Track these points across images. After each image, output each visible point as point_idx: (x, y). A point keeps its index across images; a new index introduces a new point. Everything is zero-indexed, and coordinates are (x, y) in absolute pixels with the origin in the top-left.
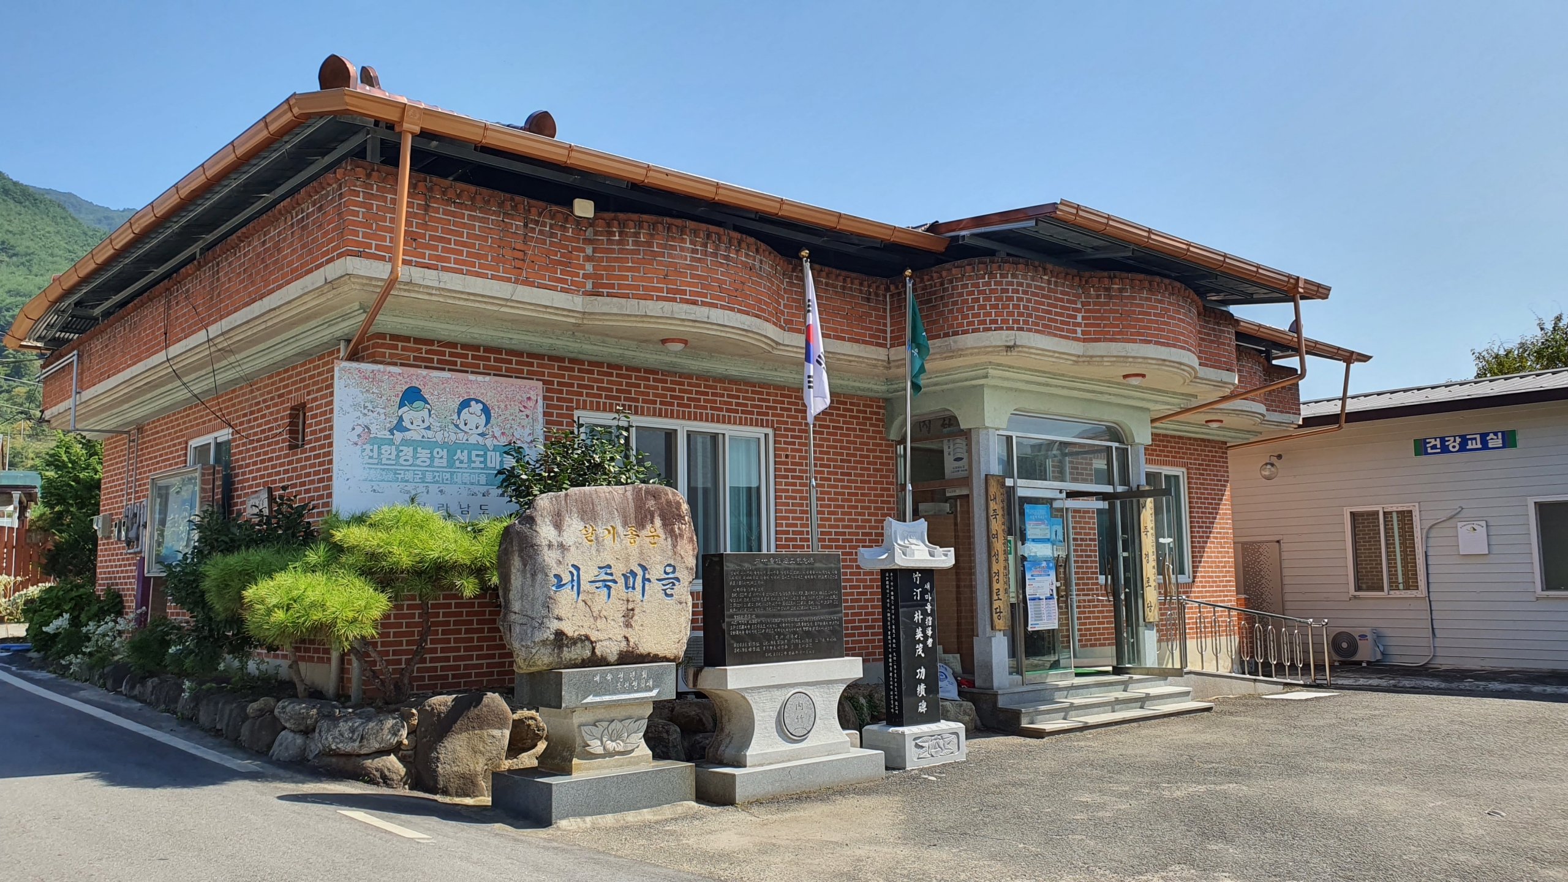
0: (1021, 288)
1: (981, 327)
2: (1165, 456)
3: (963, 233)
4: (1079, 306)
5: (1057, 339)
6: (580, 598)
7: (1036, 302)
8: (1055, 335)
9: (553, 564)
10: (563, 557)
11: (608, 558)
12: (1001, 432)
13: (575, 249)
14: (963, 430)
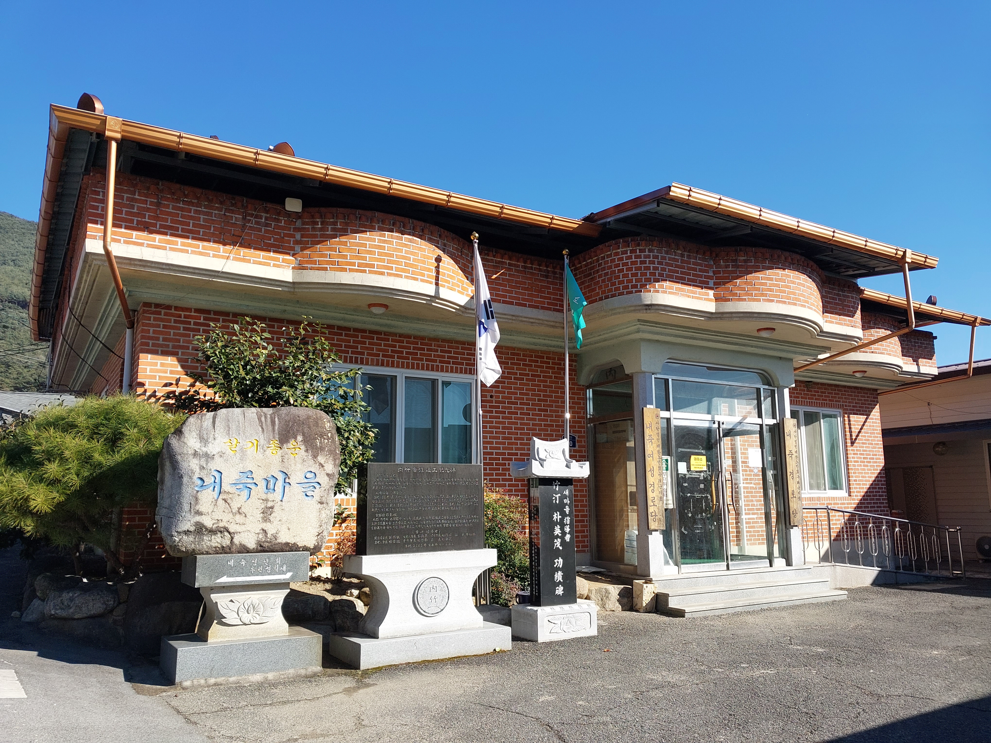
0: (656, 260)
1: (625, 291)
2: (823, 400)
3: (609, 220)
4: (711, 274)
5: (690, 299)
6: (221, 497)
7: (670, 271)
8: (689, 297)
9: (197, 469)
10: (207, 464)
11: (250, 466)
12: (659, 376)
13: (286, 235)
14: (628, 375)
